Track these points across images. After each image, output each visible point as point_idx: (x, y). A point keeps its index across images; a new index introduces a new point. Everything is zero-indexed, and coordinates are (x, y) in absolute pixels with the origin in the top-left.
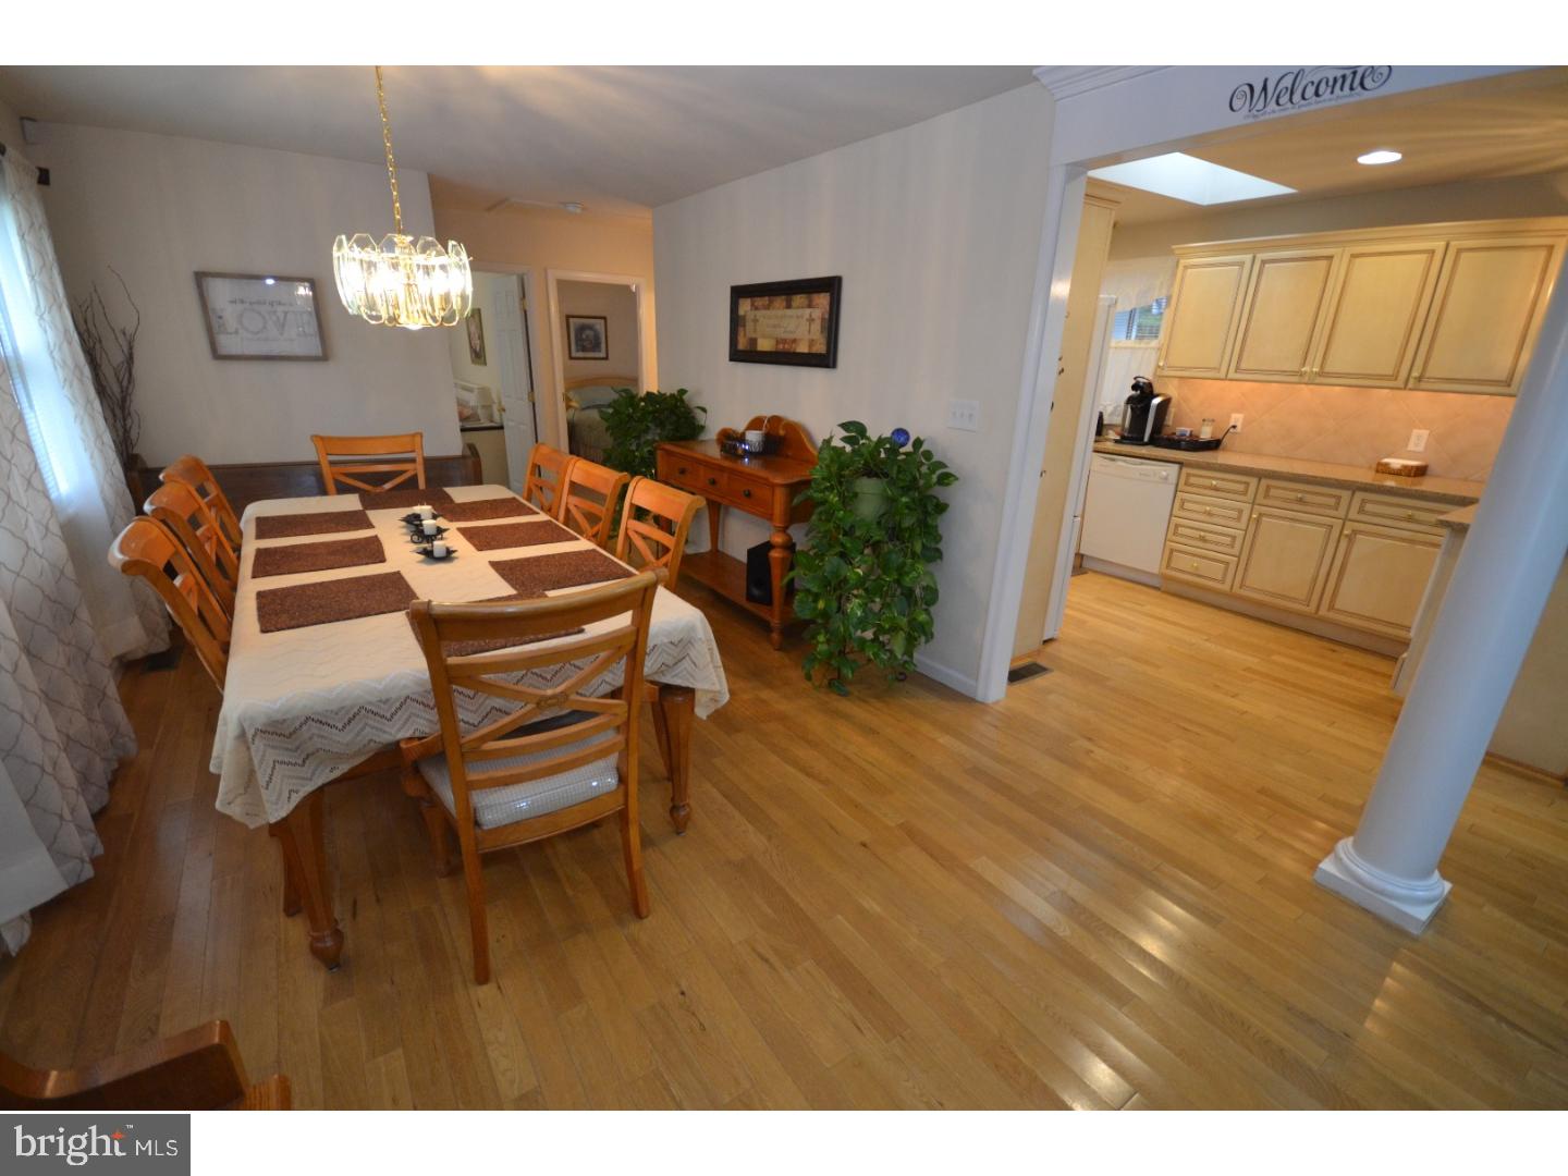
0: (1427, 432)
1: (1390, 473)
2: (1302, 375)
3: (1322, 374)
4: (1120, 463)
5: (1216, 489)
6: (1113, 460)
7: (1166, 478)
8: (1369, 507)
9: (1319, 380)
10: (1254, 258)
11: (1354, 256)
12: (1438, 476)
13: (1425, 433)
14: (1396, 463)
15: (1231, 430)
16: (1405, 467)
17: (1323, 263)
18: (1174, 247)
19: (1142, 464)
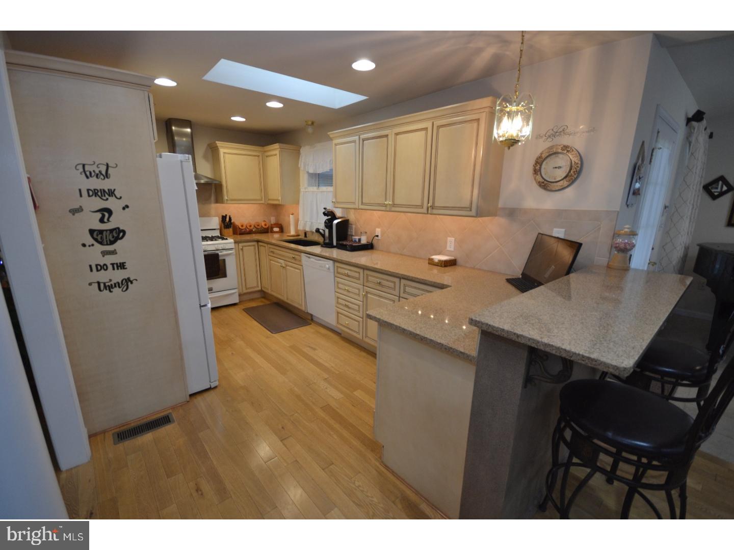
0: (454, 239)
1: (434, 265)
2: (386, 206)
3: (394, 205)
4: (312, 259)
5: (348, 276)
6: (309, 258)
7: (329, 269)
8: (408, 289)
9: (393, 209)
10: (359, 138)
11: (397, 134)
12: (461, 266)
13: (453, 239)
14: (437, 258)
15: (376, 238)
16: (440, 261)
17: (385, 139)
18: (328, 133)
19: (320, 260)
